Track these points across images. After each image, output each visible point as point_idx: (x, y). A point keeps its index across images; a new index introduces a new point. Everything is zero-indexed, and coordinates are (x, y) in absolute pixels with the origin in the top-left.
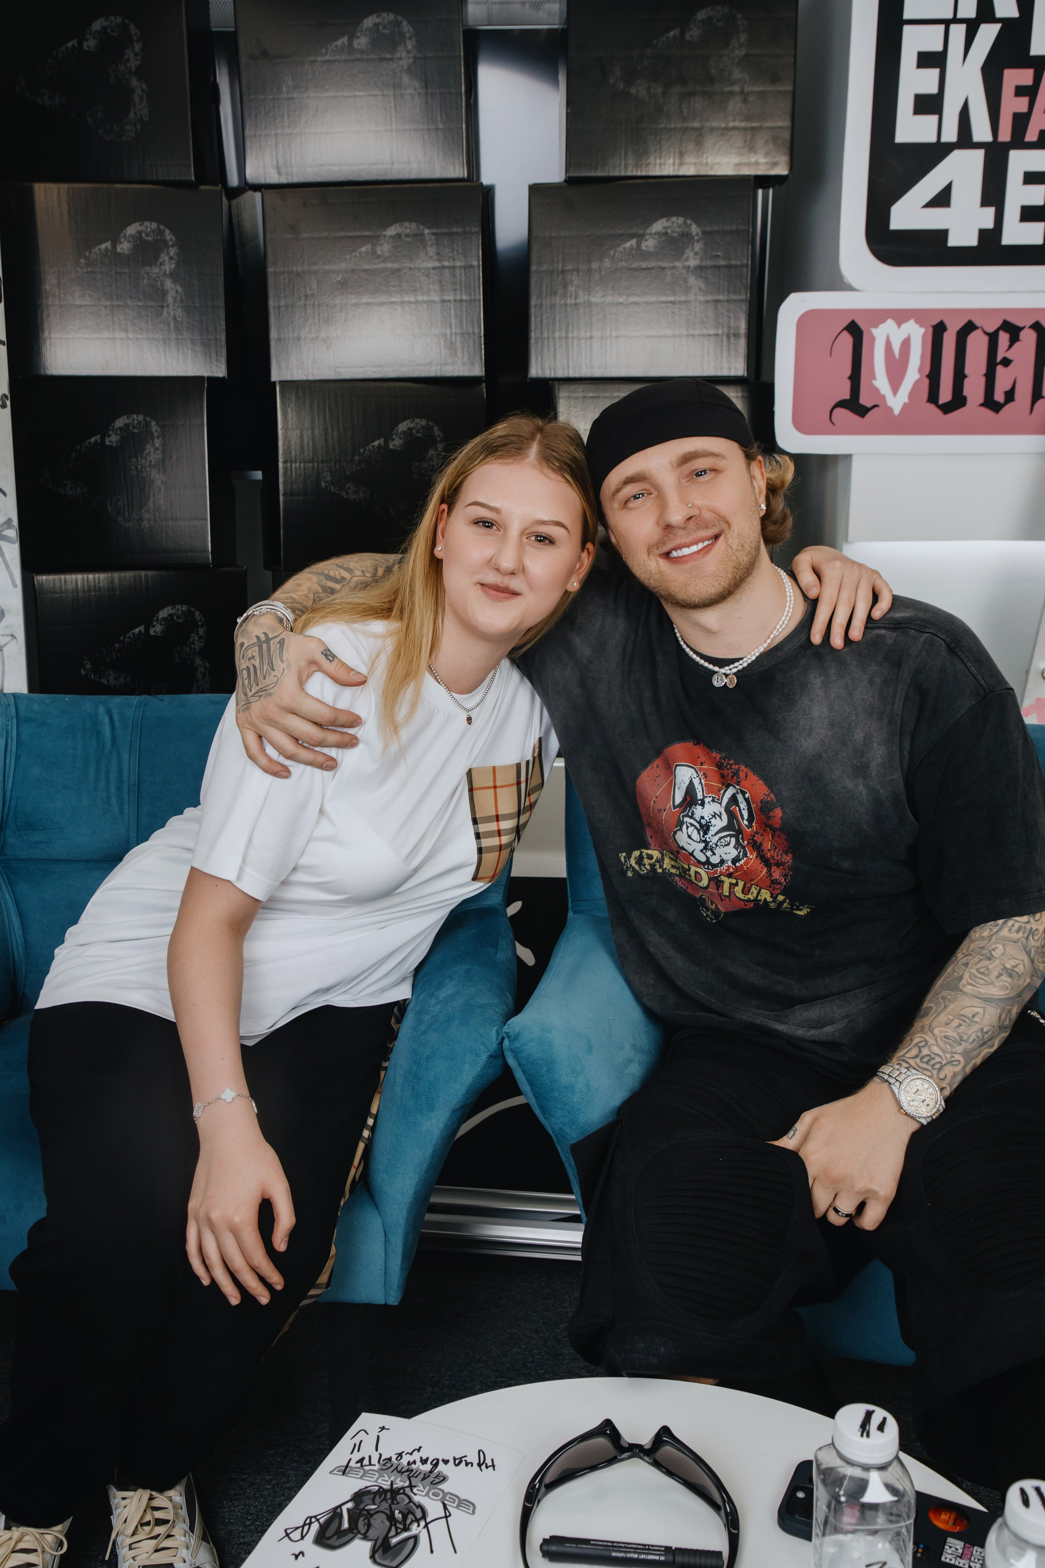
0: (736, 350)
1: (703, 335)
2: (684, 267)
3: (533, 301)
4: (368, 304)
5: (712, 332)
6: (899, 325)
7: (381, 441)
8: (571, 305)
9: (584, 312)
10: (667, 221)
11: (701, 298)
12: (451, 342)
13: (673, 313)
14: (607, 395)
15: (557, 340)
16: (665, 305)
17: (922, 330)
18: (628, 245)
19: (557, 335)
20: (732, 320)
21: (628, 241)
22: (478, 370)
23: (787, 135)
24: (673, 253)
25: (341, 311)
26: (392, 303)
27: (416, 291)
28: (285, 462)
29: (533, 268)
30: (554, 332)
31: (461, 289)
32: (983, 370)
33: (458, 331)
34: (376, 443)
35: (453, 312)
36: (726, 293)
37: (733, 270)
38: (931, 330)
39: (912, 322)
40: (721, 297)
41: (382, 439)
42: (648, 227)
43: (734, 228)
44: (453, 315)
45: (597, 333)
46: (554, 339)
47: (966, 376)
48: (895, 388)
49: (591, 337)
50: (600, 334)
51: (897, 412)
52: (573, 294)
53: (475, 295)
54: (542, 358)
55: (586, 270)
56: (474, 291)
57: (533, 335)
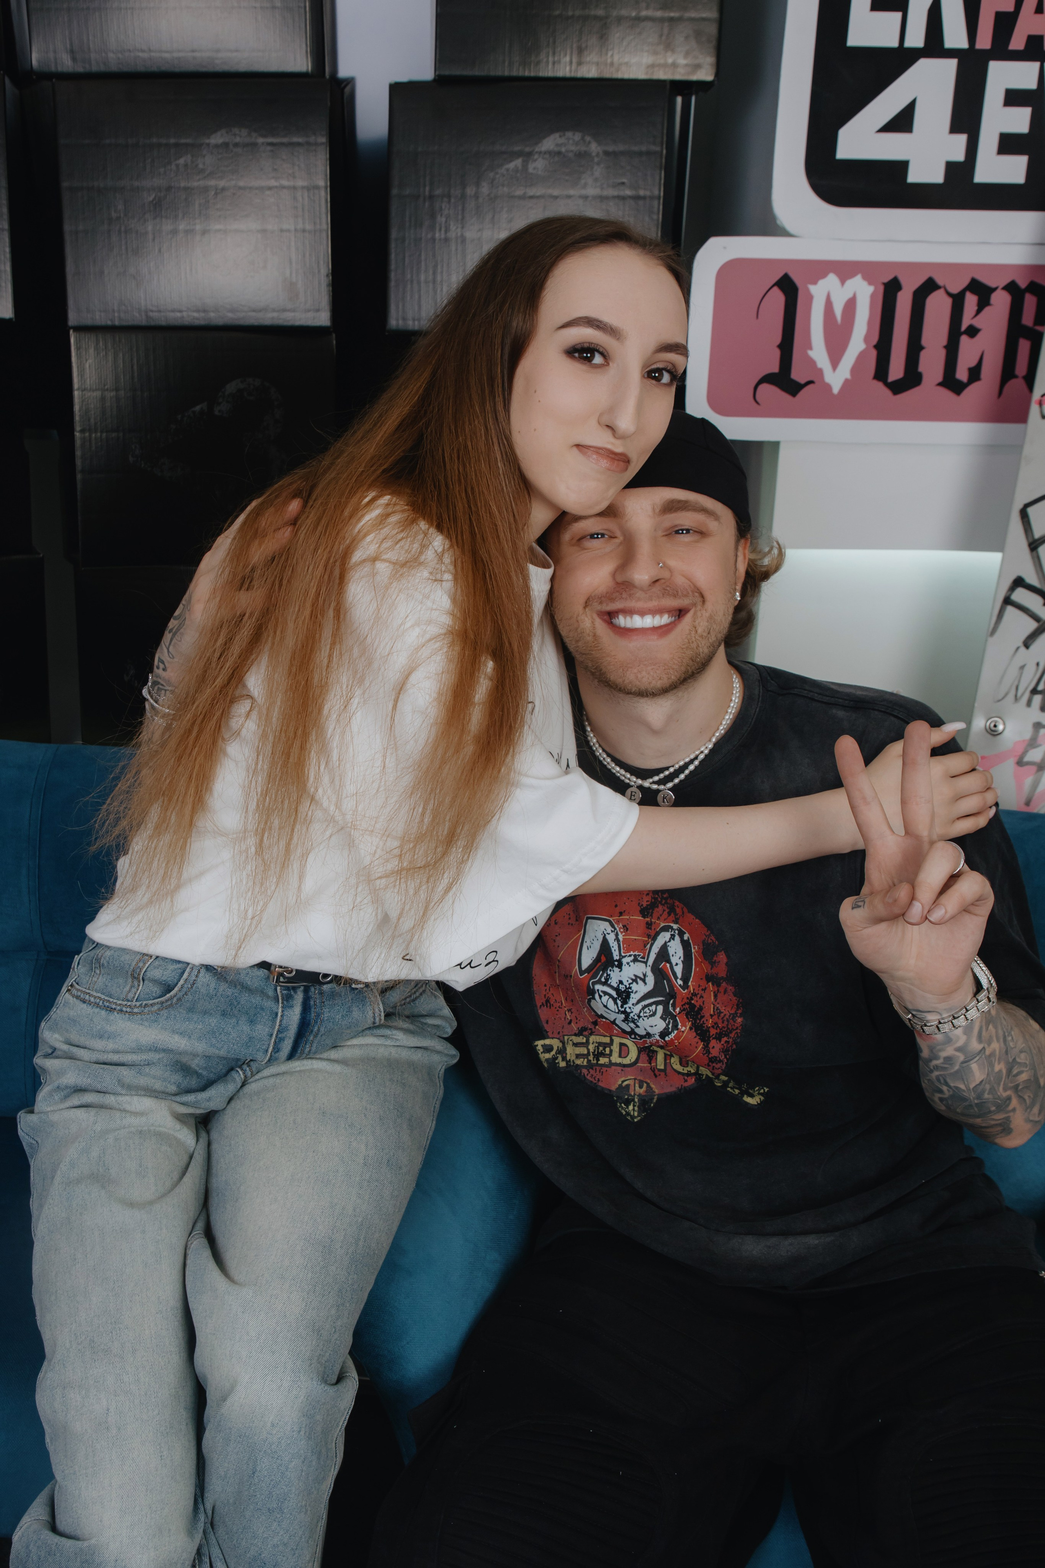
2: (581, 197)
3: (394, 234)
6: (843, 282)
7: (204, 406)
8: (440, 239)
9: (457, 250)
10: (560, 136)
12: (291, 283)
15: (423, 285)
17: (871, 289)
18: (512, 165)
19: (422, 277)
21: (511, 161)
22: (323, 319)
23: (712, 30)
24: (567, 178)
25: (154, 239)
28: (82, 431)
29: (395, 191)
30: (419, 272)
31: (303, 216)
32: (943, 340)
33: (300, 268)
34: (198, 408)
35: (293, 244)
37: (641, 203)
38: (881, 289)
39: (859, 278)
41: (206, 403)
42: (536, 144)
43: (644, 148)
44: (293, 247)
46: (419, 283)
47: (922, 348)
48: (835, 361)
51: (836, 390)
52: (443, 225)
53: (321, 224)
54: (404, 306)
55: (460, 195)
56: (320, 219)
57: (393, 275)
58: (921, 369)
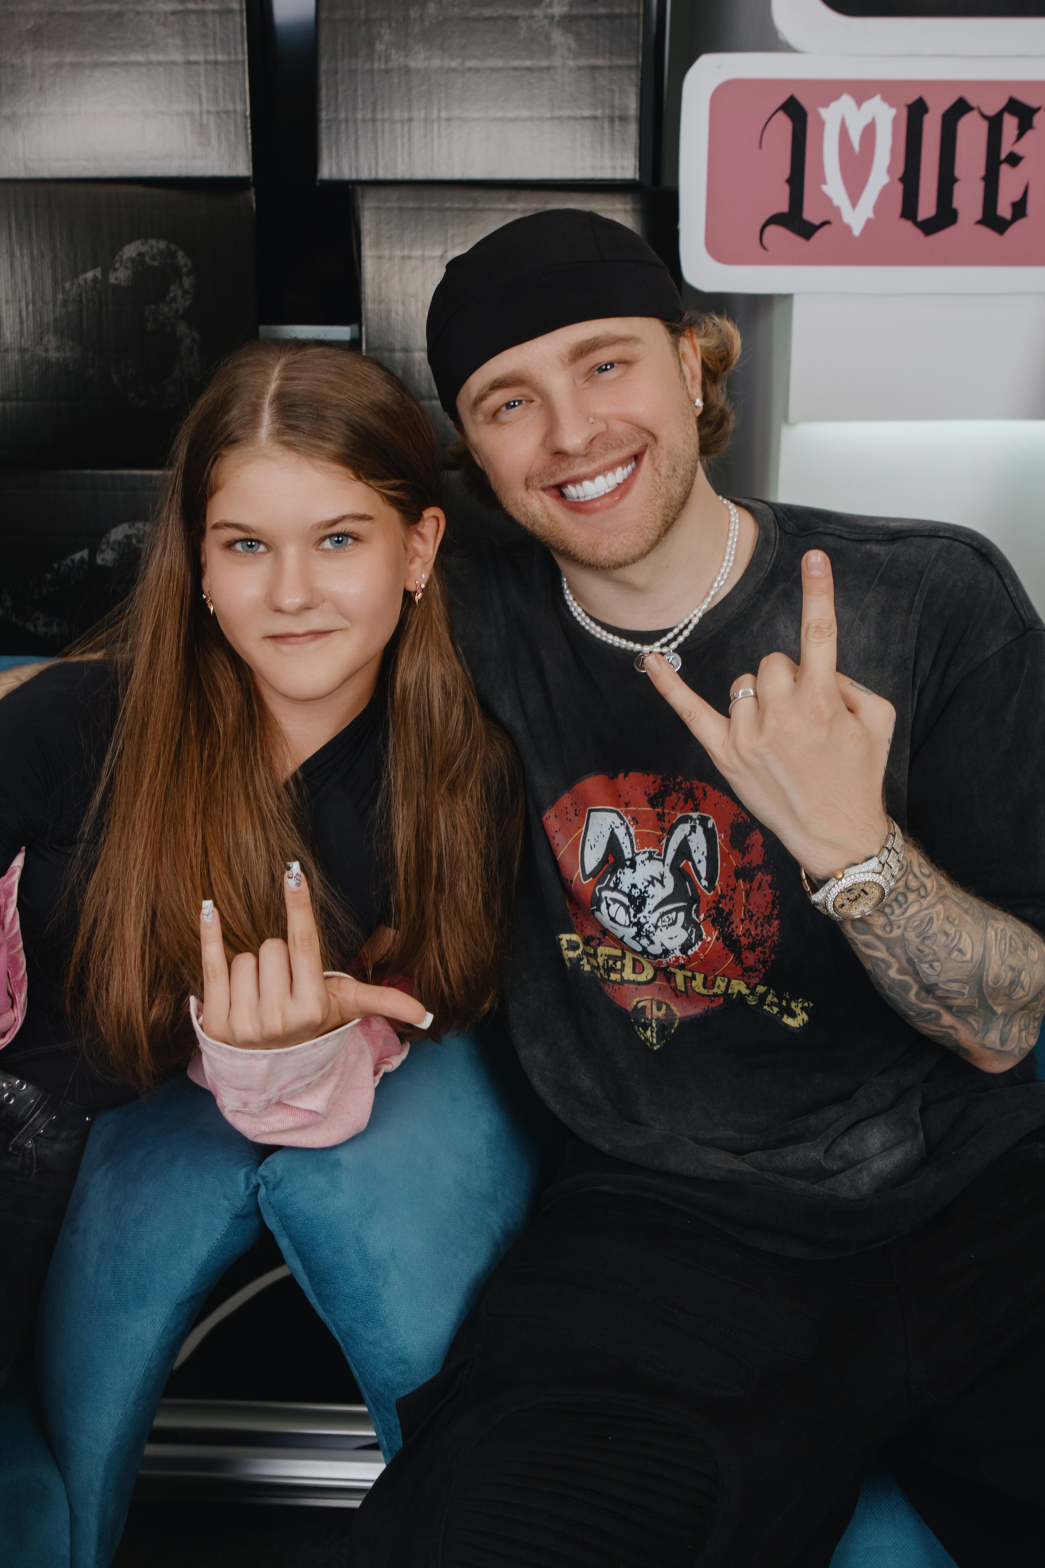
0: (623, 140)
1: (574, 118)
2: (546, 17)
3: (324, 65)
4: (74, 65)
5: (587, 113)
6: (859, 104)
7: (98, 272)
8: (380, 70)
9: (399, 83)
11: (571, 63)
12: (202, 125)
13: (530, 84)
14: (435, 205)
15: (360, 125)
16: (518, 73)
17: (893, 112)
19: (360, 116)
20: (617, 95)
22: (242, 167)
25: (33, 75)
26: (111, 64)
27: (147, 46)
30: (355, 110)
31: (214, 46)
32: (980, 169)
33: (212, 108)
34: (90, 275)
35: (203, 79)
36: (608, 55)
37: (617, 22)
38: (904, 112)
39: (877, 99)
40: (599, 62)
41: (99, 269)
44: (203, 85)
45: (419, 114)
46: (355, 121)
47: (956, 179)
48: (854, 197)
49: (410, 120)
50: (423, 116)
51: (857, 231)
52: (382, 55)
53: (236, 54)
54: (337, 151)
55: (401, 19)
56: (235, 48)
57: (324, 115)
58: (956, 204)
